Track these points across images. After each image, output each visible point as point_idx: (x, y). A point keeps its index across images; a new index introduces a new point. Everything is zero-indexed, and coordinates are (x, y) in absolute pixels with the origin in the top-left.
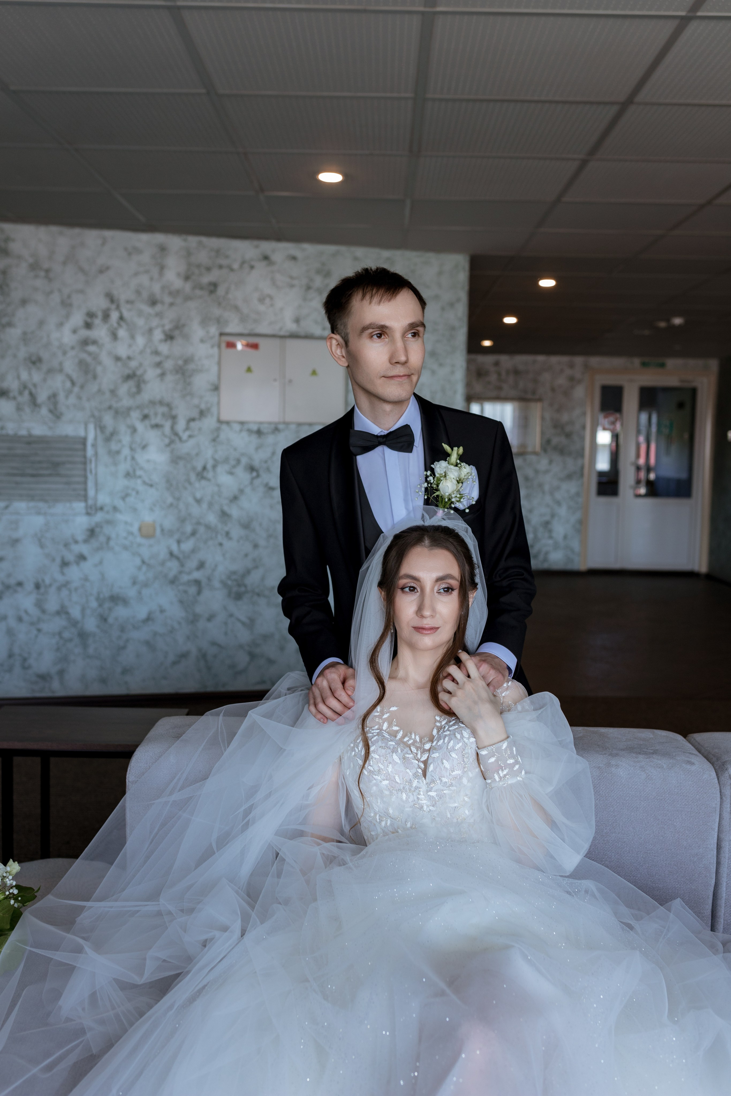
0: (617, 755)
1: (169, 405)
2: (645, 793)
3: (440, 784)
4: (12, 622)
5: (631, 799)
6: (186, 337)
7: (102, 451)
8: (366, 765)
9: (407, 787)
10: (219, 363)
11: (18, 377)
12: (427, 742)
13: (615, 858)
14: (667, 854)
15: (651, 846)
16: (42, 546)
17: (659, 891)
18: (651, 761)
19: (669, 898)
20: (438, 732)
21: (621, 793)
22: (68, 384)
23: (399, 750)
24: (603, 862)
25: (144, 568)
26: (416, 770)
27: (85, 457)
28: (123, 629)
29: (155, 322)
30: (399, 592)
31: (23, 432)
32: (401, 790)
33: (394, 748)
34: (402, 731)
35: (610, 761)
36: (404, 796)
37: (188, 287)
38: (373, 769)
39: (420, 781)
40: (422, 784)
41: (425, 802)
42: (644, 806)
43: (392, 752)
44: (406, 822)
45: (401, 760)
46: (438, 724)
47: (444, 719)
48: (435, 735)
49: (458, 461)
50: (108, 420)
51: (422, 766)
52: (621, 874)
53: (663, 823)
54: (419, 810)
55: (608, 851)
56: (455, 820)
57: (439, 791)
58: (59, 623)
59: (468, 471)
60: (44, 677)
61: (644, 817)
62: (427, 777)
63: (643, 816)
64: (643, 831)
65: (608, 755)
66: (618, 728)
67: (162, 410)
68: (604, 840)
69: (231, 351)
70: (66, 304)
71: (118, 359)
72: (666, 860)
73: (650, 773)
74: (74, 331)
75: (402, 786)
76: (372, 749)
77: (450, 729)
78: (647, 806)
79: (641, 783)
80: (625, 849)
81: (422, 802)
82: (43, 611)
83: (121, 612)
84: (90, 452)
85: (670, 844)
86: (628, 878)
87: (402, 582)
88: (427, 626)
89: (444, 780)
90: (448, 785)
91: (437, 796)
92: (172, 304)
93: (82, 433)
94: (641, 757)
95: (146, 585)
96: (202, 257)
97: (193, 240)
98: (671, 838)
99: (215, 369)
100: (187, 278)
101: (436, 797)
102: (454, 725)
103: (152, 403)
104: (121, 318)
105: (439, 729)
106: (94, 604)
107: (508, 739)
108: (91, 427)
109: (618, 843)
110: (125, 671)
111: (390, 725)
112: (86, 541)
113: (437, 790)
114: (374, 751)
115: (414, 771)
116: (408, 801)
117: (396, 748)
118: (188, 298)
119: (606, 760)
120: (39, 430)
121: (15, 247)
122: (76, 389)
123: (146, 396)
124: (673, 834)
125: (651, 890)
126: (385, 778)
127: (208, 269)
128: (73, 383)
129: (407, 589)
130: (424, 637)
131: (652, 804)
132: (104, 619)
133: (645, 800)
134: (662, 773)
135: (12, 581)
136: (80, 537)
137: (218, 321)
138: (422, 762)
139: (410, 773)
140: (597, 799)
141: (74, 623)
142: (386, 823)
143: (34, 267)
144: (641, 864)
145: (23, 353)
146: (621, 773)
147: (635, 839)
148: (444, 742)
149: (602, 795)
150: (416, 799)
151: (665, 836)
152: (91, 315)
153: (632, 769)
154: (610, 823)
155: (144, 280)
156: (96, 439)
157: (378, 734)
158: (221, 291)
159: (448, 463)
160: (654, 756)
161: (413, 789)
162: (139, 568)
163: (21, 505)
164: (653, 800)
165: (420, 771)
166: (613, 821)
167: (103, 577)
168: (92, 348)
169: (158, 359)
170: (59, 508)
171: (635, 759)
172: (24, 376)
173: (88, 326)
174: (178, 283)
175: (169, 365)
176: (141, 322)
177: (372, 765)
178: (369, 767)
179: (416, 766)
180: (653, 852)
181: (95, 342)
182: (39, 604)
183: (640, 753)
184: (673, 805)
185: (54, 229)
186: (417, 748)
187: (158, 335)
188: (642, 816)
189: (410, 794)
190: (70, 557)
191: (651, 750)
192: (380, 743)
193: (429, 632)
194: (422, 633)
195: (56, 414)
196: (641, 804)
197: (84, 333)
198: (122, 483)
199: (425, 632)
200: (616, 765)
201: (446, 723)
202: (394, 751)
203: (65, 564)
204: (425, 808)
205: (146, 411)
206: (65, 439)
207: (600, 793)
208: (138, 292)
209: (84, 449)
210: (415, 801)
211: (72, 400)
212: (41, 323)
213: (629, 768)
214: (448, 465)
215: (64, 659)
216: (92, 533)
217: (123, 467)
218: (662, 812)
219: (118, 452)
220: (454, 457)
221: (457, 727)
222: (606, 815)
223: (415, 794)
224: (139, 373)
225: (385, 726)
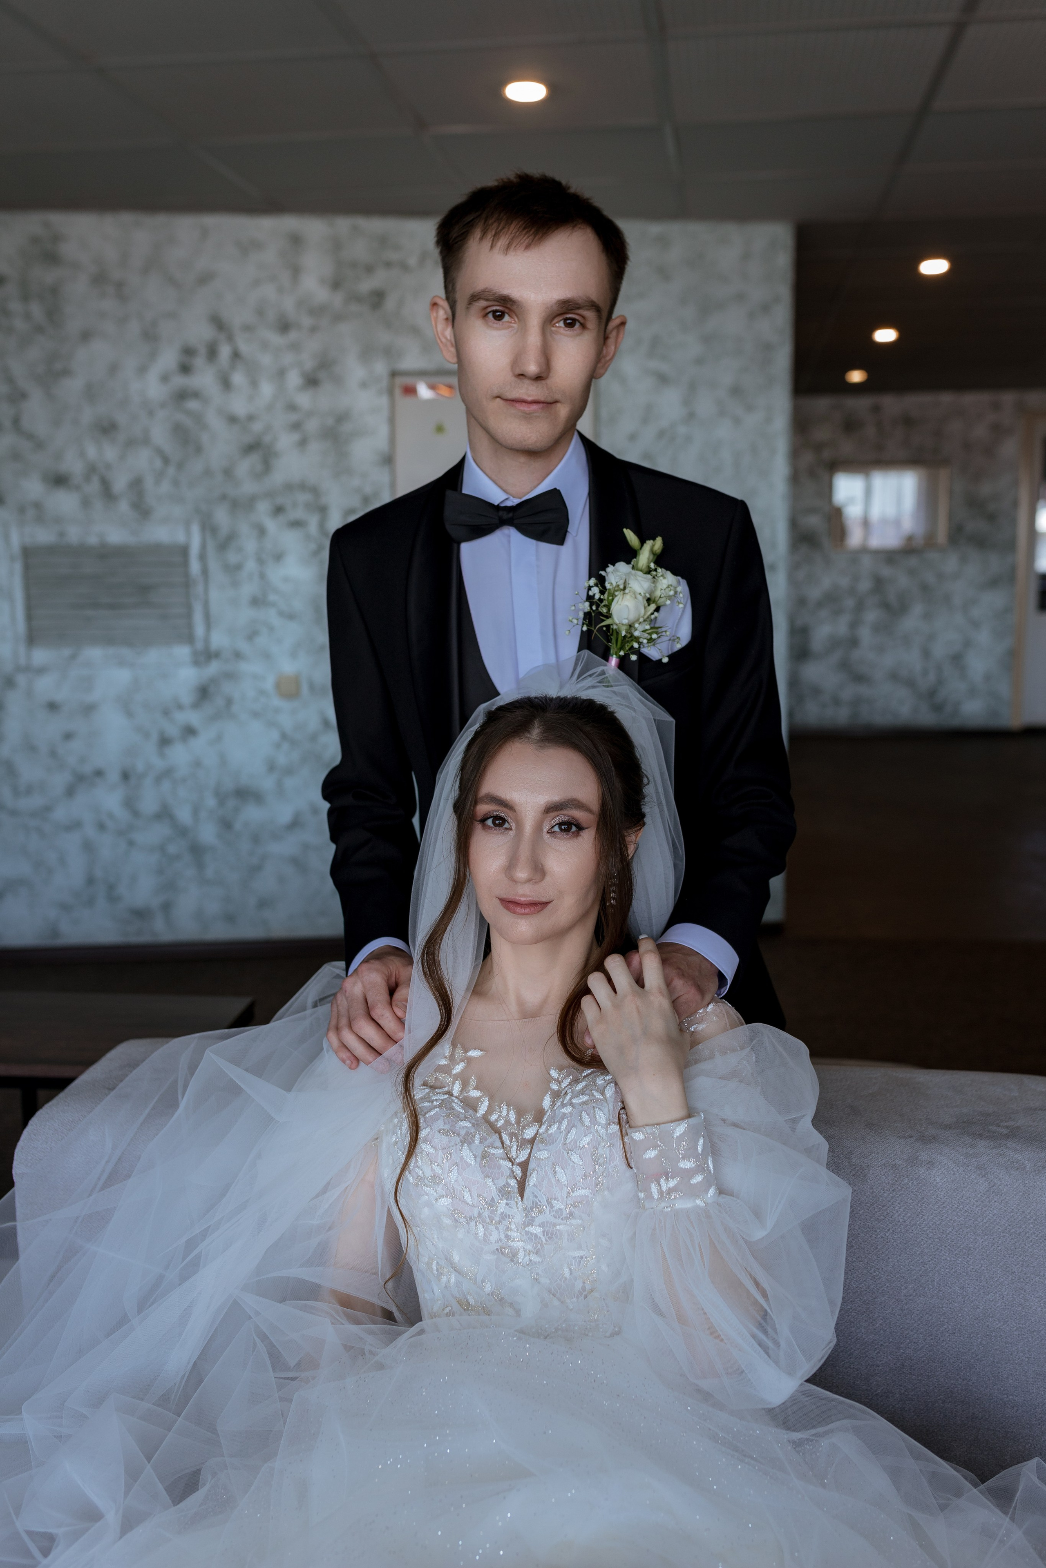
0: (934, 1138)
1: (315, 491)
2: (985, 1221)
3: (550, 1212)
4: (90, 831)
5: (957, 1232)
6: (338, 381)
7: (214, 565)
8: (412, 1165)
9: (486, 1214)
10: (392, 421)
11: (82, 454)
12: (530, 1123)
13: (924, 1344)
14: (1030, 1340)
15: (997, 1322)
16: (129, 714)
17: (1016, 1408)
18: (1001, 1155)
19: (1037, 1422)
20: (553, 1103)
21: (937, 1219)
22: (158, 463)
23: (477, 1137)
24: (902, 1351)
25: (286, 746)
26: (505, 1181)
27: (187, 574)
28: (256, 839)
29: (288, 358)
30: (478, 827)
31: (93, 540)
32: (475, 1218)
33: (467, 1133)
34: (487, 1099)
35: (918, 1154)
36: (481, 1231)
37: (337, 300)
38: (423, 1173)
39: (512, 1203)
40: (516, 1210)
41: (520, 1244)
42: (984, 1245)
43: (461, 1141)
44: (483, 1281)
45: (478, 1159)
46: (555, 1087)
47: (567, 1076)
48: (546, 1109)
49: (652, 565)
50: (222, 516)
51: (518, 1172)
52: (937, 1374)
53: (1022, 1280)
54: (508, 1260)
55: (912, 1331)
56: (579, 1285)
57: (547, 1227)
58: (159, 832)
59: (667, 581)
60: (141, 914)
61: (983, 1268)
62: (525, 1196)
63: (982, 1264)
64: (982, 1293)
65: (916, 1140)
66: (955, 1072)
67: (303, 497)
68: (902, 1309)
69: (408, 400)
70: (150, 336)
71: (232, 419)
72: (1029, 1351)
73: (996, 1181)
74: (165, 378)
75: (476, 1211)
76: (422, 1134)
77: (574, 1101)
78: (990, 1245)
79: (977, 1201)
80: (945, 1326)
81: (515, 1245)
82: (136, 813)
83: (252, 814)
84: (195, 567)
85: (1037, 1321)
86: (952, 1381)
87: (483, 809)
88: (523, 899)
89: (558, 1205)
90: (564, 1215)
91: (544, 1235)
92: (314, 329)
93: (180, 537)
94: (982, 1145)
95: (289, 771)
96: (359, 250)
97: (343, 224)
98: (1039, 1309)
99: (383, 430)
100: (336, 285)
101: (542, 1237)
102: (582, 1092)
103: (289, 487)
104: (236, 355)
105: (556, 1095)
106: (211, 802)
107: (690, 1120)
108: (195, 529)
109: (931, 1315)
110: (263, 904)
111: (465, 1086)
112: (196, 705)
113: (543, 1223)
114: (426, 1140)
115: (501, 1182)
116: (489, 1240)
117: (471, 1134)
118: (338, 318)
119: (911, 1150)
120: (116, 536)
121: (68, 250)
122: (171, 471)
123: (278, 477)
124: (1042, 1301)
125: (1000, 1406)
126: (445, 1194)
127: (369, 269)
128: (166, 461)
129: (489, 822)
130: (519, 921)
131: (1000, 1242)
132: (226, 825)
133: (986, 1235)
134: (1020, 1181)
135: (87, 769)
136: (187, 698)
137: (389, 352)
138: (519, 1164)
139: (491, 1187)
140: (889, 1230)
141: (182, 832)
142: (449, 1281)
143: (100, 279)
144: (979, 1357)
145: (87, 415)
146: (938, 1180)
147: (966, 1310)
148: (559, 1128)
149: (899, 1221)
150: (503, 1237)
151: (1027, 1306)
152: (189, 352)
153: (961, 1170)
154: (915, 1277)
155: (269, 291)
156: (203, 546)
157: (442, 1104)
158: (390, 304)
159: (633, 568)
160: (1009, 1143)
161: (497, 1219)
162: (278, 746)
163: (94, 653)
164: (1002, 1235)
165: (513, 1183)
166: (921, 1272)
167: (223, 761)
168: (193, 405)
169: (293, 417)
170: (153, 656)
171: (969, 1149)
172: (91, 451)
173: (185, 369)
174: (321, 294)
175: (312, 426)
176: (266, 360)
177: (421, 1165)
178: (417, 1170)
179: (508, 1172)
180: (1001, 1336)
181: (196, 395)
182: (130, 804)
183: (981, 1135)
184: (1042, 1245)
185: (127, 217)
186: (511, 1135)
187: (294, 379)
188: (980, 1265)
189: (492, 1228)
190: (172, 731)
191: (1007, 1127)
192: (440, 1124)
193: (527, 910)
194: (514, 913)
195: (143, 511)
196: (976, 1242)
197: (179, 381)
198: (246, 614)
199: (518, 909)
200: (929, 1162)
201: (570, 1084)
202: (466, 1140)
203: (165, 742)
204: (521, 1255)
205: (280, 500)
206: (157, 549)
207: (894, 1217)
208: (260, 312)
209: (186, 563)
210: (501, 1241)
211: (165, 487)
212: (114, 369)
213: (954, 1169)
214: (631, 570)
215: (170, 886)
216: (204, 693)
217: (248, 589)
218: (1021, 1259)
219: (238, 567)
220: (644, 557)
221: (586, 1098)
222: (907, 1261)
223: (501, 1227)
224: (267, 439)
225: (456, 1089)
